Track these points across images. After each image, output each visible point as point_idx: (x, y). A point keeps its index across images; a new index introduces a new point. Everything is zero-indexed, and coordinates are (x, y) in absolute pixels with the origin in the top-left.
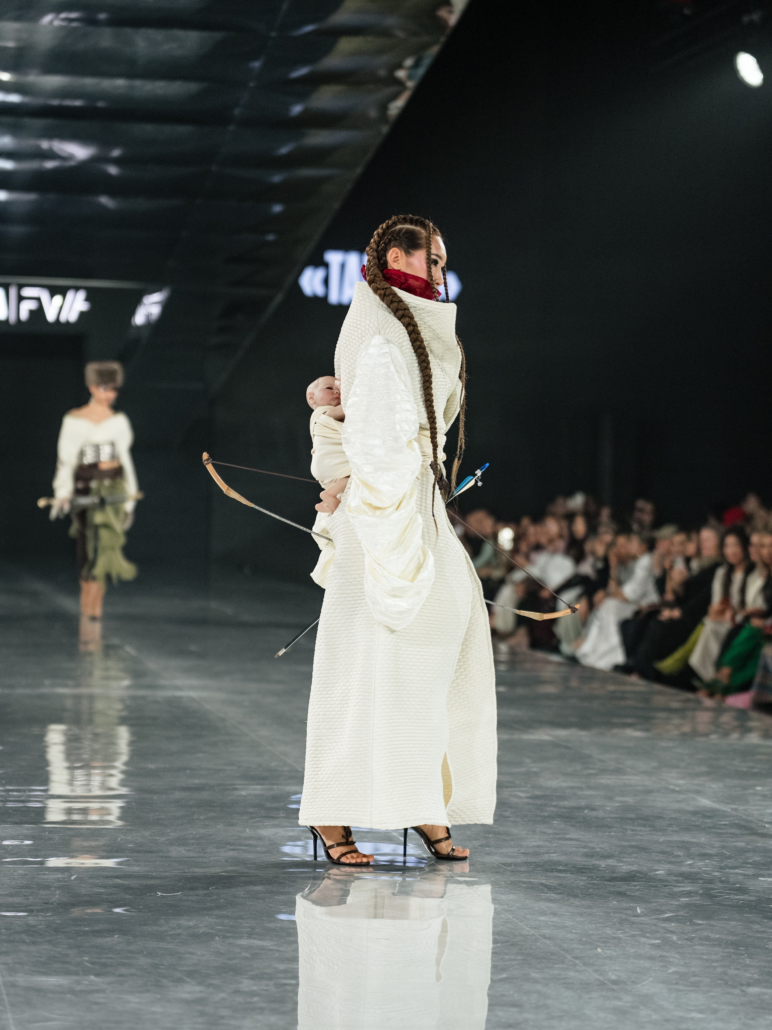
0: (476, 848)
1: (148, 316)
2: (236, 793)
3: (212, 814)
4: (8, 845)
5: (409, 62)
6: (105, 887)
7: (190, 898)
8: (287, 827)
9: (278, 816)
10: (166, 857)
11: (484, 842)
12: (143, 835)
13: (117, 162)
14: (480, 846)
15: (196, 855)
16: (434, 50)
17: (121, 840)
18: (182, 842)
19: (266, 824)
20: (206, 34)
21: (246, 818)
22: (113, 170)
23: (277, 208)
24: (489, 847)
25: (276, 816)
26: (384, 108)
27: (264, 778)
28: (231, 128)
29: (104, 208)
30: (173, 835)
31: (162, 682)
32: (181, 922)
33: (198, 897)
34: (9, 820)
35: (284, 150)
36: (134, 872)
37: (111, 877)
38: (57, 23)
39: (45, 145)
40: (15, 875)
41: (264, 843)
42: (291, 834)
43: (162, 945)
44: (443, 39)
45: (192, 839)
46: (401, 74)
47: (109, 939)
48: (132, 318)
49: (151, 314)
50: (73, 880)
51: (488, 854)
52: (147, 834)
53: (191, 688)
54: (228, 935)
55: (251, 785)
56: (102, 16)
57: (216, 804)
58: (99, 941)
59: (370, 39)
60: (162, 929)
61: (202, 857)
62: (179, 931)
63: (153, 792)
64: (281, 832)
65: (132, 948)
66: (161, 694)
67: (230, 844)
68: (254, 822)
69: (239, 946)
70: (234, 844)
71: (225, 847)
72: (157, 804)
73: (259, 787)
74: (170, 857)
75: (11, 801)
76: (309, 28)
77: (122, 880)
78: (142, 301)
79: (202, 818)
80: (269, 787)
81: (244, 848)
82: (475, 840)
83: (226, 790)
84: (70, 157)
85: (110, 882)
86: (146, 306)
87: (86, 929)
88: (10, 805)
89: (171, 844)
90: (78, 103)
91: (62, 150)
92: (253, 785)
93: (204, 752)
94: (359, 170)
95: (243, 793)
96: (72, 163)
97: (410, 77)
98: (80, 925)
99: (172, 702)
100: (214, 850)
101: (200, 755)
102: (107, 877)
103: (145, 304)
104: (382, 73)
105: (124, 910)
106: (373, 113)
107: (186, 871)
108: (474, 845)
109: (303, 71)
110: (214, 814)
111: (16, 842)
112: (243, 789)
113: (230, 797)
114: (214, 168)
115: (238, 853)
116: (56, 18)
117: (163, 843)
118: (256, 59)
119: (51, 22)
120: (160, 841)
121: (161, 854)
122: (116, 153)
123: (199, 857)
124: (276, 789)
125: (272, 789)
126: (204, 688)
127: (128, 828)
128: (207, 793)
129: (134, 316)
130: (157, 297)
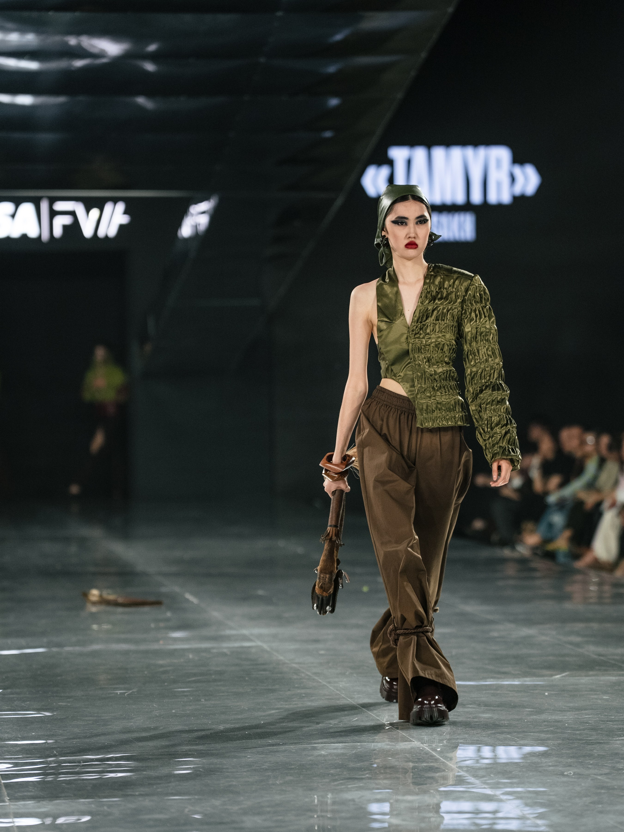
0: (587, 805)
1: (196, 227)
2: (316, 753)
3: (289, 778)
4: (62, 824)
8: (374, 789)
9: (363, 777)
10: (240, 828)
11: (596, 798)
12: (213, 804)
13: (153, 57)
17: (189, 811)
18: (257, 811)
19: (350, 786)
21: (327, 780)
22: (150, 67)
23: (334, 102)
24: (602, 804)
25: (361, 777)
28: (279, 14)
29: (141, 108)
30: (247, 803)
34: (63, 795)
35: (339, 37)
39: (72, 41)
41: (349, 808)
42: (379, 797)
45: (268, 806)
48: (179, 231)
49: (199, 225)
51: (601, 812)
52: (217, 803)
57: (293, 767)
64: (367, 794)
66: (226, 646)
68: (338, 785)
72: (228, 768)
73: (340, 745)
74: (244, 828)
75: (63, 773)
78: (189, 211)
79: (278, 782)
82: (586, 796)
84: (101, 54)
86: (194, 217)
88: (62, 778)
89: (246, 814)
91: (94, 46)
93: (277, 709)
94: (423, 55)
95: (323, 752)
96: (104, 60)
99: (241, 654)
100: (294, 818)
103: (192, 215)
108: (585, 802)
110: (291, 778)
111: (71, 819)
112: (322, 748)
113: (309, 758)
114: (262, 60)
117: (236, 813)
120: (232, 811)
121: (234, 826)
122: (152, 48)
124: (359, 747)
125: (355, 748)
126: (275, 637)
127: (196, 797)
128: (283, 755)
129: (181, 228)
130: (205, 206)
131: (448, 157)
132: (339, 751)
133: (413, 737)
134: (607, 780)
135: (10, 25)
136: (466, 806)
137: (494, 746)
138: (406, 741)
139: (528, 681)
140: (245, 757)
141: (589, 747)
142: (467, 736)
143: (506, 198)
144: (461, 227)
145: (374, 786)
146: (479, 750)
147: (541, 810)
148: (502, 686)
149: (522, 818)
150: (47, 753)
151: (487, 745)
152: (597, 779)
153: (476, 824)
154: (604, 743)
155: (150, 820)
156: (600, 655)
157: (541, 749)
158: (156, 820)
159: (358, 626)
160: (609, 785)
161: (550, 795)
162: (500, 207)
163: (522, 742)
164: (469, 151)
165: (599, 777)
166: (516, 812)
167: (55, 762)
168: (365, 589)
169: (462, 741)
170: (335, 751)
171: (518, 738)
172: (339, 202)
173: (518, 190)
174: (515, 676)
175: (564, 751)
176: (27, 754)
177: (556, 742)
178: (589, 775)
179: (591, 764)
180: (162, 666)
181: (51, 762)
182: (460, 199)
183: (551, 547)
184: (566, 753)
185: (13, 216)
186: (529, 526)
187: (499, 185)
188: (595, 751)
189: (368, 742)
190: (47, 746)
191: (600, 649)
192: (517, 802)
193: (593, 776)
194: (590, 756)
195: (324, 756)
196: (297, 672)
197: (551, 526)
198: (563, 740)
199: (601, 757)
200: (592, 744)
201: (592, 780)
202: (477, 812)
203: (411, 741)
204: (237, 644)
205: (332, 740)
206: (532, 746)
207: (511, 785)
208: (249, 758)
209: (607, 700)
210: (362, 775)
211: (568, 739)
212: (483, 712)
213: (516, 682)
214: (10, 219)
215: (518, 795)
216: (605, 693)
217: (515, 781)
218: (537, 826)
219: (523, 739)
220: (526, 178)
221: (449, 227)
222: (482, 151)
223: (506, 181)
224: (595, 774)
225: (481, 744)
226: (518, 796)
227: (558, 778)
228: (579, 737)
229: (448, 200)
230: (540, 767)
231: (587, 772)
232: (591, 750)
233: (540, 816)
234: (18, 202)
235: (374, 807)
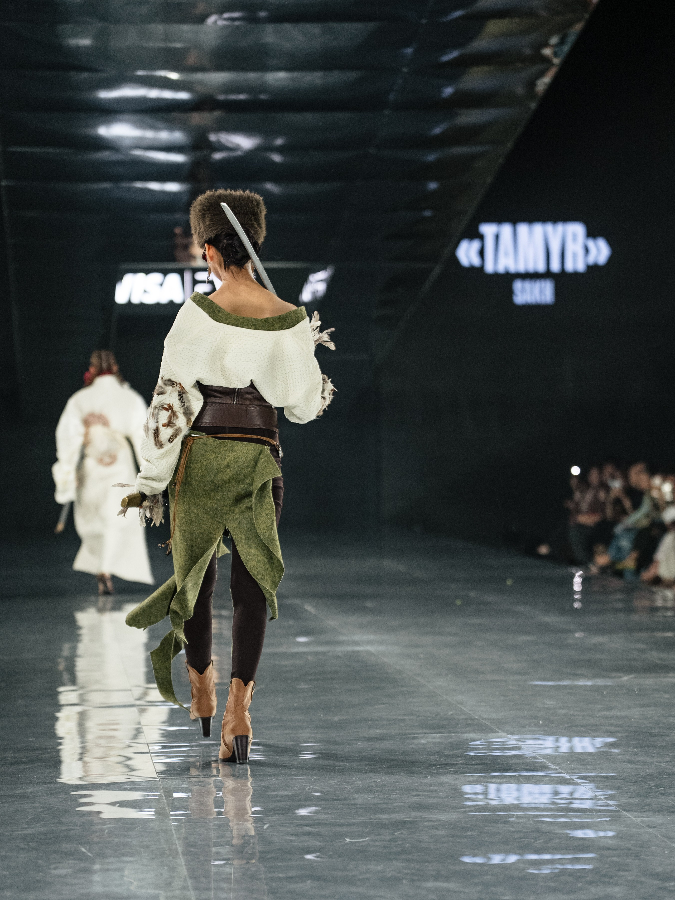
0: (651, 788)
1: (314, 293)
2: (416, 741)
3: (394, 763)
5: (554, 40)
6: (296, 835)
7: (377, 843)
8: (466, 773)
9: (458, 763)
10: (353, 804)
11: (659, 782)
12: (329, 784)
13: (279, 150)
14: (655, 786)
15: (381, 802)
16: (578, 27)
17: (309, 789)
18: (367, 790)
19: (445, 771)
20: (359, 26)
21: (427, 765)
22: (277, 158)
23: (433, 186)
26: (531, 84)
27: (443, 727)
28: (387, 112)
29: (269, 194)
30: (359, 783)
31: (341, 638)
32: (370, 867)
33: (384, 843)
35: (437, 131)
36: (323, 820)
37: (301, 825)
38: (221, 23)
39: (214, 137)
40: (210, 826)
41: (445, 789)
42: (471, 779)
43: (353, 889)
44: (587, 16)
45: (376, 786)
46: (547, 52)
47: (301, 885)
48: (300, 296)
49: (317, 291)
50: (266, 829)
51: (663, 794)
52: (333, 782)
53: (369, 643)
54: (415, 878)
55: (430, 733)
56: (262, 14)
57: (397, 753)
58: (293, 886)
59: (516, 20)
60: (353, 874)
61: (387, 803)
62: (368, 875)
63: (338, 743)
64: (461, 778)
65: (324, 892)
66: (340, 649)
67: (412, 790)
68: (434, 770)
69: (427, 889)
70: (417, 790)
71: (408, 793)
73: (438, 735)
74: (356, 804)
76: (458, 13)
77: (312, 828)
78: (308, 279)
79: (385, 766)
80: (447, 734)
81: (427, 793)
83: (407, 738)
84: (237, 148)
85: (300, 830)
86: (313, 284)
87: (281, 875)
89: (357, 792)
90: (242, 97)
91: (229, 141)
92: (432, 733)
93: (383, 704)
94: (510, 145)
95: (423, 741)
96: (239, 153)
97: (556, 54)
98: (274, 872)
99: (352, 657)
100: (397, 796)
101: (380, 706)
102: (297, 825)
103: (311, 282)
104: (528, 51)
105: (315, 857)
106: (520, 90)
107: (372, 817)
108: (649, 786)
109: (453, 54)
110: (396, 762)
112: (422, 738)
113: (411, 746)
114: (372, 151)
115: (421, 799)
116: (221, 18)
117: (349, 791)
118: (407, 46)
119: (215, 23)
120: (346, 789)
121: (348, 802)
122: (279, 142)
123: (384, 803)
124: (454, 737)
125: (450, 737)
126: (381, 642)
127: (315, 778)
128: (388, 743)
129: (301, 294)
130: (322, 275)
131: (531, 232)
132: (437, 740)
133: (500, 729)
134: (669, 767)
135: (160, 125)
136: (547, 788)
137: (570, 737)
138: (494, 732)
139: (600, 682)
140: (357, 744)
141: (653, 739)
142: (546, 728)
143: (581, 267)
144: (541, 292)
145: (467, 770)
146: (557, 741)
147: (610, 792)
148: (577, 687)
149: (595, 798)
150: (190, 738)
151: (564, 736)
152: (659, 766)
153: (554, 803)
154: (665, 735)
155: (276, 796)
156: (661, 659)
157: (611, 740)
158: (282, 796)
159: (452, 634)
160: (670, 771)
161: (619, 779)
162: (576, 275)
163: (594, 734)
164: (549, 227)
165: (661, 765)
166: (589, 794)
167: (197, 746)
168: (458, 602)
169: (542, 733)
170: (434, 740)
171: (590, 730)
172: (437, 270)
173: (591, 260)
174: (589, 678)
175: (631, 742)
176: (174, 738)
177: (624, 735)
178: (652, 763)
179: (654, 754)
180: (286, 666)
181: (192, 746)
182: (541, 268)
183: (620, 566)
184: (633, 744)
185: (161, 285)
186: (600, 548)
187: (575, 256)
188: (658, 742)
189: (462, 733)
190: (190, 732)
191: (663, 655)
192: (590, 786)
193: (655, 763)
194: (654, 747)
195: (424, 744)
196: (400, 672)
197: (619, 549)
198: (630, 733)
199: (663, 747)
200: (655, 736)
201: (655, 766)
202: (556, 793)
203: (498, 732)
204: (348, 649)
205: (431, 731)
206: (603, 737)
207: (586, 770)
208: (360, 745)
209: (668, 699)
210: (456, 761)
211: (634, 732)
212: (561, 708)
213: (589, 683)
214: (159, 287)
215: (592, 779)
216: (666, 692)
217: (588, 767)
218: (608, 805)
219: (595, 731)
220: (598, 250)
221: (531, 292)
222: (560, 227)
223: (581, 252)
224: (658, 762)
225: (559, 735)
226: (590, 780)
227: (626, 765)
228: (643, 730)
229: (531, 268)
230: (610, 755)
231: (651, 760)
232: (654, 741)
233: (611, 797)
234: (165, 272)
235: (467, 788)
